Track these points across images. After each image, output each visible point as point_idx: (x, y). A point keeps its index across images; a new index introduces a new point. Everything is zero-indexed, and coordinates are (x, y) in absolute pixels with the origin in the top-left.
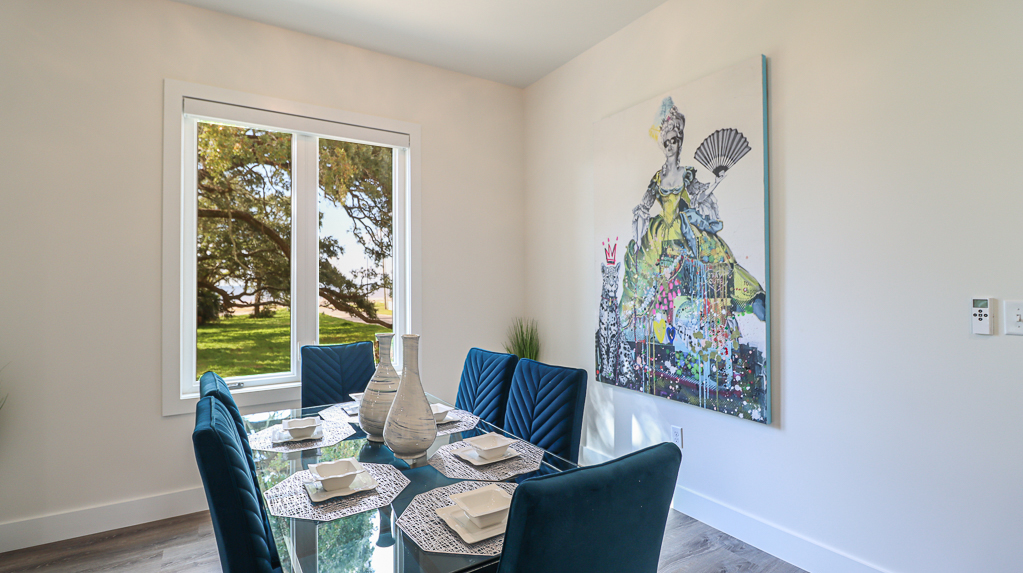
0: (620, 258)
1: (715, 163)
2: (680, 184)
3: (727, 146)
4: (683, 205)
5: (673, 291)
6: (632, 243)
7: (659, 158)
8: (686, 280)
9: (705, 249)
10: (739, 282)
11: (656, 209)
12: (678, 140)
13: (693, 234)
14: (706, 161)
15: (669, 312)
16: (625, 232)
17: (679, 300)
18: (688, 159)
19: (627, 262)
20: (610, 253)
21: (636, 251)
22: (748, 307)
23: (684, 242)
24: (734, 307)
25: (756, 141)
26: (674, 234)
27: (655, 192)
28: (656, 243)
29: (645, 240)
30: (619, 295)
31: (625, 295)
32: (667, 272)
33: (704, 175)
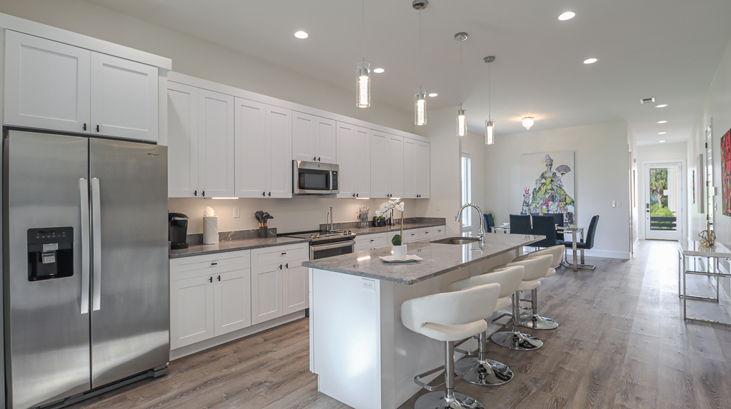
0: (531, 192)
1: (562, 172)
2: (551, 176)
3: (565, 169)
4: (552, 181)
5: (549, 201)
6: (535, 189)
7: (545, 169)
8: (553, 198)
9: (558, 191)
10: (567, 198)
11: (543, 181)
12: (551, 165)
13: (555, 188)
14: (559, 171)
15: (548, 206)
16: (532, 186)
17: (550, 203)
18: (554, 170)
19: (533, 193)
20: (527, 192)
21: (536, 191)
22: (570, 204)
23: (552, 189)
24: (566, 204)
25: (572, 169)
26: (549, 187)
27: (543, 176)
28: (543, 189)
29: (540, 188)
30: (530, 202)
31: (532, 202)
32: (547, 196)
33: (558, 174)
